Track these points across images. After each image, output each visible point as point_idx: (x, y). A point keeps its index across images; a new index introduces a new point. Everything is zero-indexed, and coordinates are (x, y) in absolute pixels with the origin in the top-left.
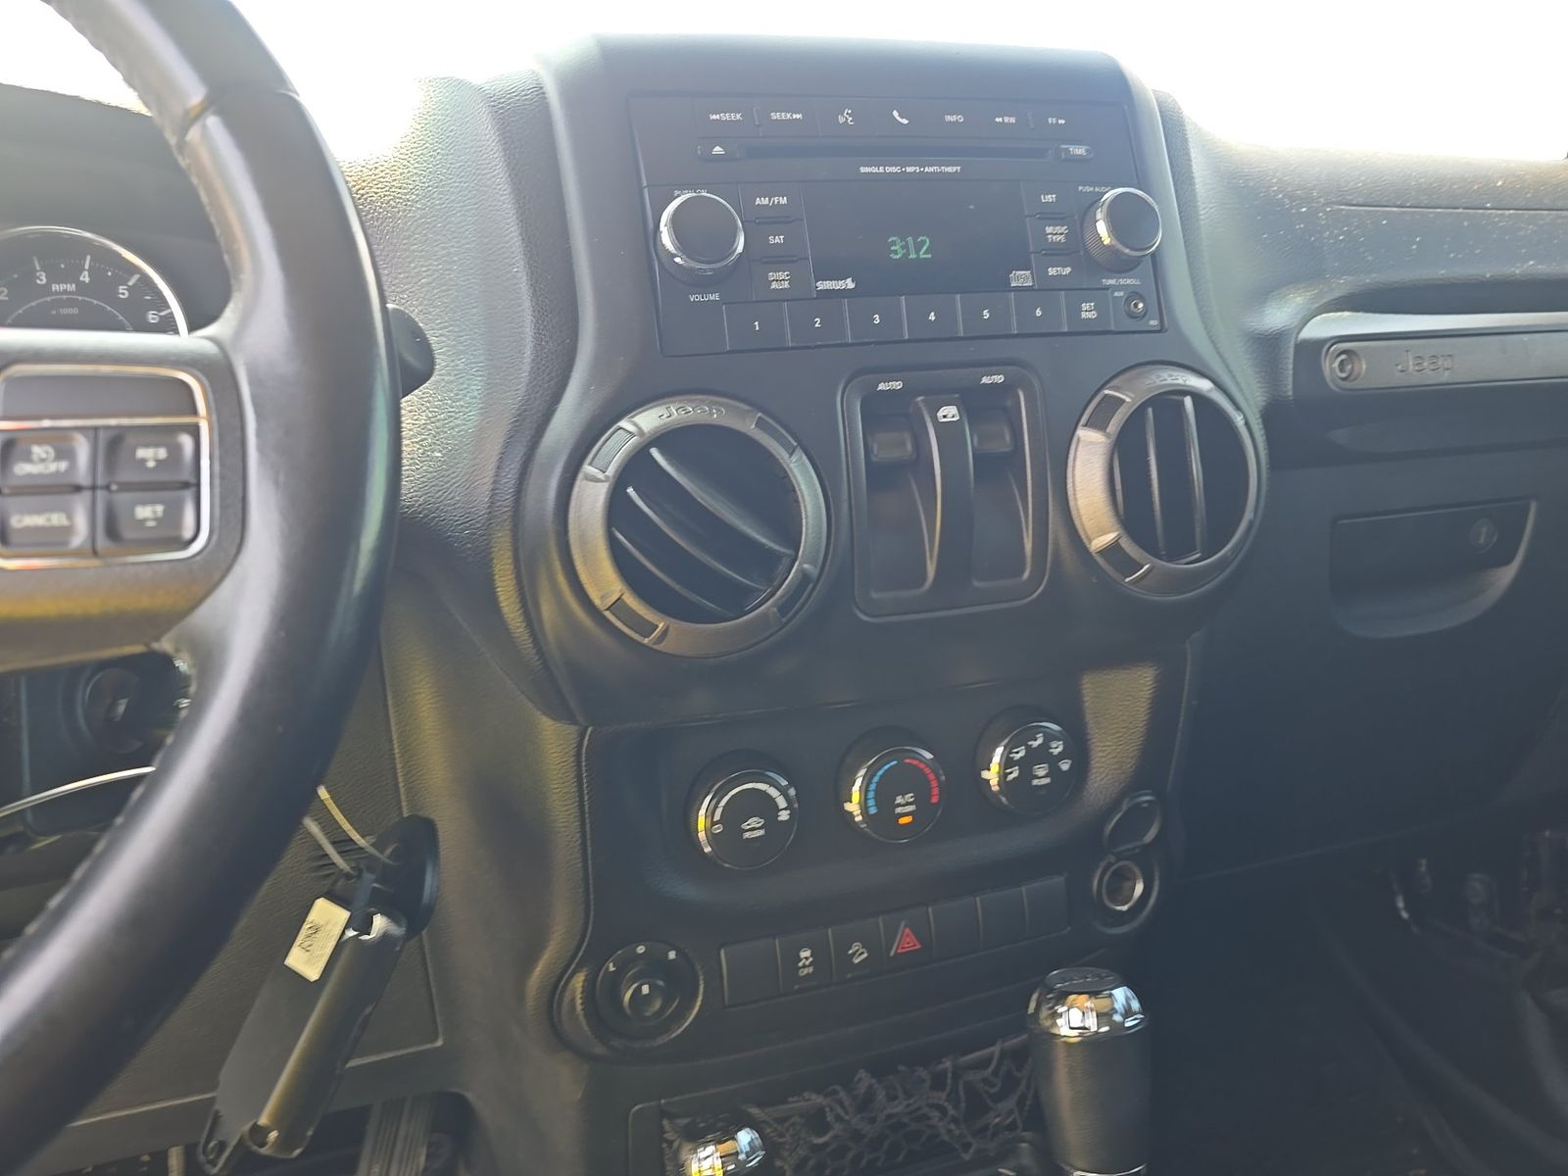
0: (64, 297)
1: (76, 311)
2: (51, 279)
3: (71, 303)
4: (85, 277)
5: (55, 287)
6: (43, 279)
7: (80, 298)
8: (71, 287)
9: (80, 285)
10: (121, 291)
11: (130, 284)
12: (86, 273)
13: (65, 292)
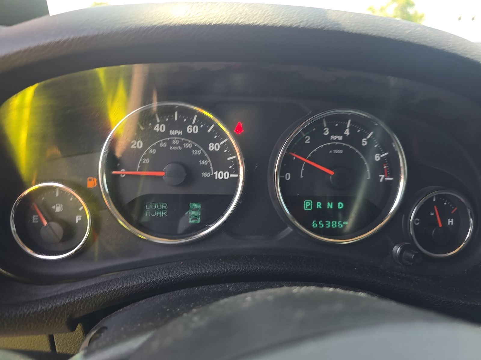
0: (337, 143)
1: (341, 152)
2: (332, 133)
3: (339, 147)
4: (347, 132)
5: (333, 137)
6: (327, 133)
7: (344, 144)
8: (340, 138)
9: (344, 136)
10: (363, 142)
11: (368, 137)
12: (347, 130)
13: (337, 140)
